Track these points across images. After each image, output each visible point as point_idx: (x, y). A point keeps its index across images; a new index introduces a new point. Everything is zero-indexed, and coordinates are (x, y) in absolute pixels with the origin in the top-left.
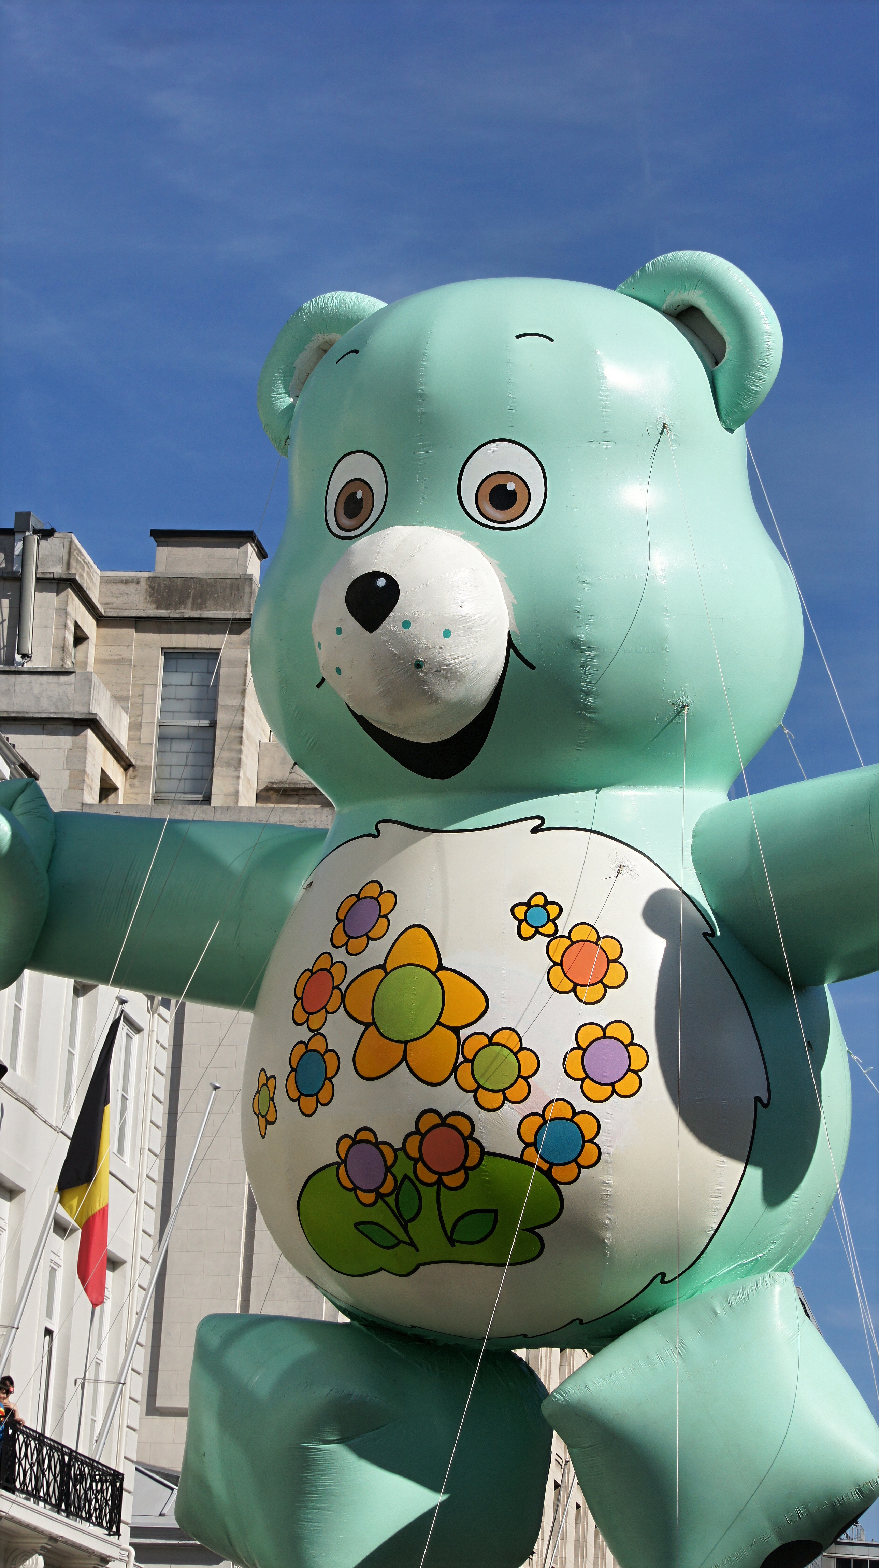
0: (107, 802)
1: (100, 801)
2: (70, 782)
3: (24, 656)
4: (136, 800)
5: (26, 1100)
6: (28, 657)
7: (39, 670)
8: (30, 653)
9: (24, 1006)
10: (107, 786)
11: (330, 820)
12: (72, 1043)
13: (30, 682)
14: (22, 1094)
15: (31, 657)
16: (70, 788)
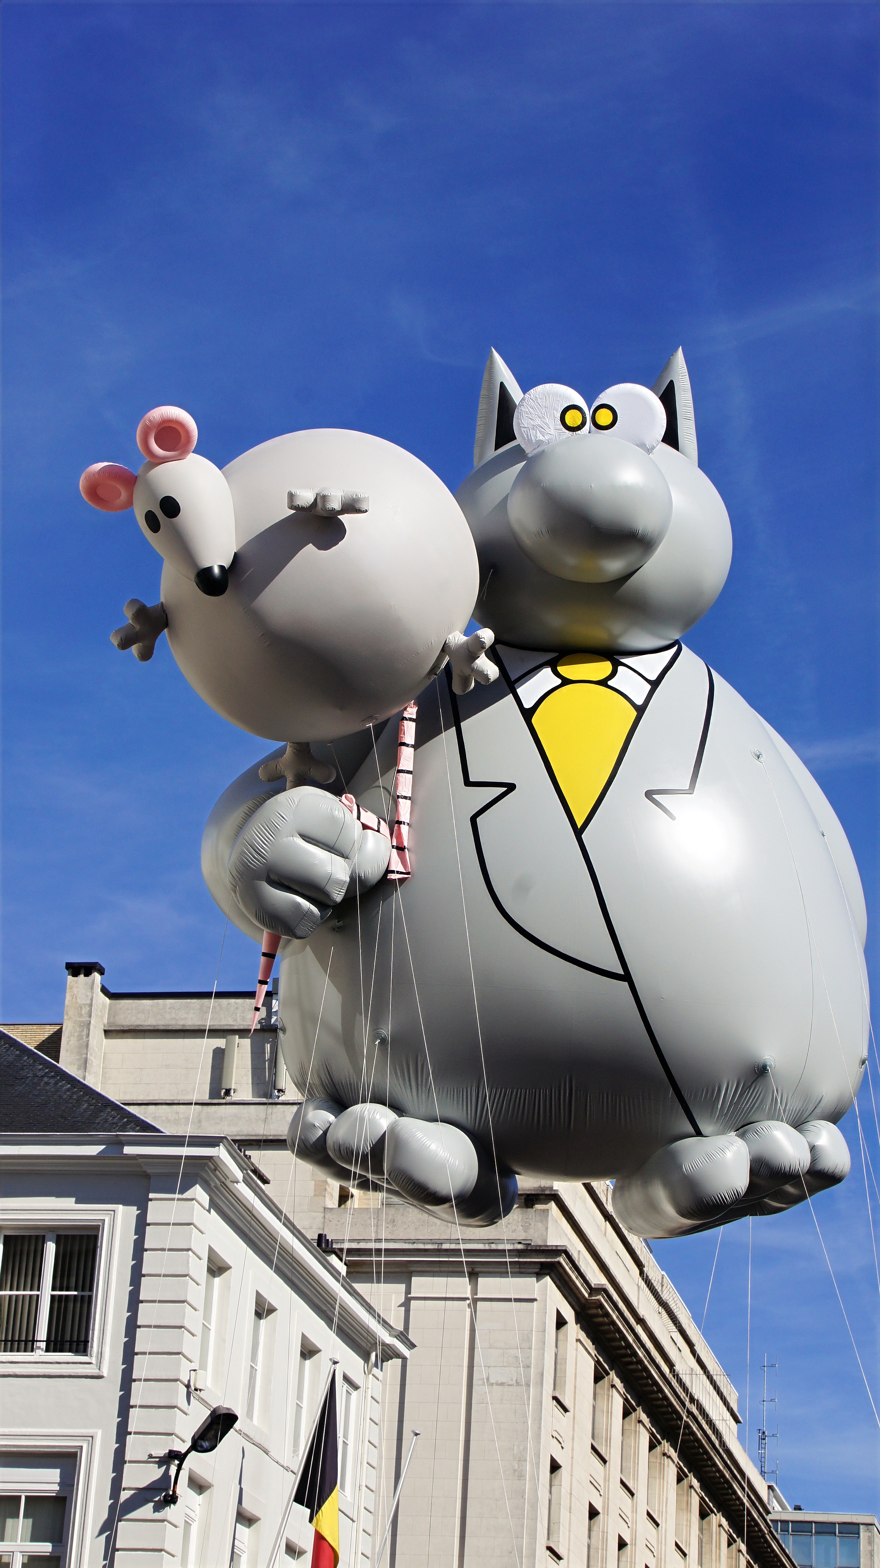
0: (345, 1206)
1: (340, 1205)
2: (315, 1190)
3: (279, 1091)
4: (368, 1204)
5: (260, 1445)
6: (283, 1092)
7: (291, 1102)
8: (284, 1088)
9: (259, 1367)
10: (345, 1194)
11: (520, 1219)
12: (300, 1397)
13: (284, 1112)
14: (257, 1440)
15: (285, 1092)
16: (315, 1195)
